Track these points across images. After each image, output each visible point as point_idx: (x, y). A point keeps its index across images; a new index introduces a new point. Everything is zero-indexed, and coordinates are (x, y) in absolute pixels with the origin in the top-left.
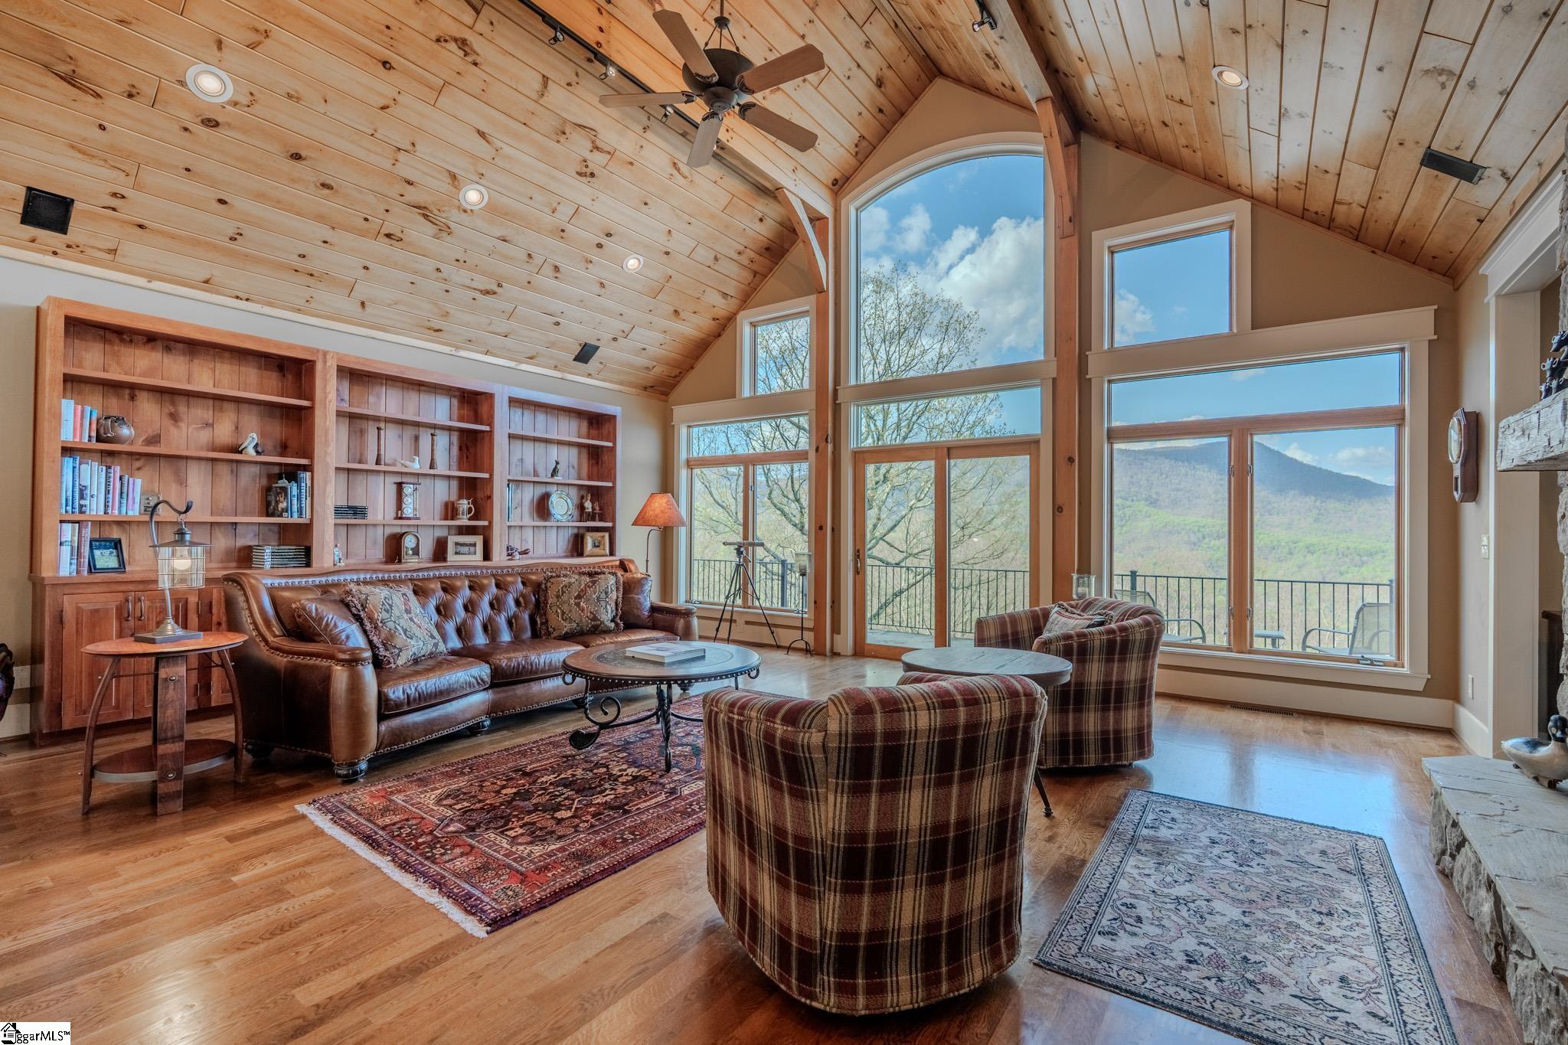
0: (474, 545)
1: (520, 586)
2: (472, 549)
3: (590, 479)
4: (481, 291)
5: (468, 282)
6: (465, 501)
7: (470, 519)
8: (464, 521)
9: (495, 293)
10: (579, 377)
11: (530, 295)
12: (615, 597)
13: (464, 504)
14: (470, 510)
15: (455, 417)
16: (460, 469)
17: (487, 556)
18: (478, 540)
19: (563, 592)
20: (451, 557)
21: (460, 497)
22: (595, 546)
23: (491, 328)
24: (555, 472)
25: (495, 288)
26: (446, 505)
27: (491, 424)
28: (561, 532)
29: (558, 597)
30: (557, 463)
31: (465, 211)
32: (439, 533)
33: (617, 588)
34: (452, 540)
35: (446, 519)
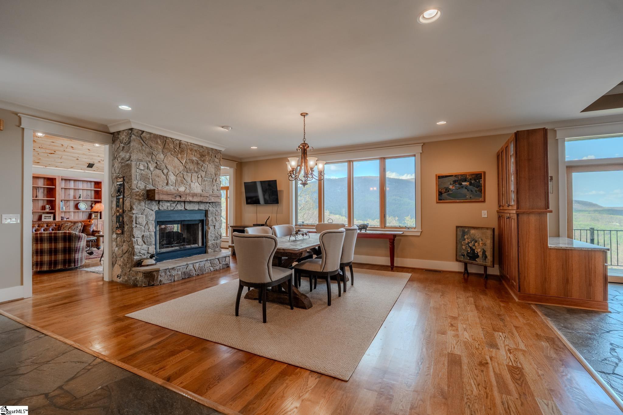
0: (50, 217)
1: (54, 226)
2: (50, 218)
3: (95, 199)
4: (49, 153)
5: (45, 152)
6: (48, 206)
7: (49, 210)
8: (47, 210)
9: (54, 153)
10: (90, 171)
11: (65, 153)
12: (80, 228)
13: (47, 206)
14: (49, 208)
15: (46, 184)
16: (47, 198)
17: (54, 219)
18: (52, 215)
19: (65, 227)
20: (43, 220)
21: (47, 205)
22: (95, 217)
23: (55, 161)
24: (80, 197)
25: (54, 152)
26: (43, 206)
27: (55, 186)
28: (84, 213)
29: (64, 228)
30: (80, 195)
31: (39, 137)
32: (40, 214)
33: (81, 226)
34: (43, 216)
35: (42, 210)
